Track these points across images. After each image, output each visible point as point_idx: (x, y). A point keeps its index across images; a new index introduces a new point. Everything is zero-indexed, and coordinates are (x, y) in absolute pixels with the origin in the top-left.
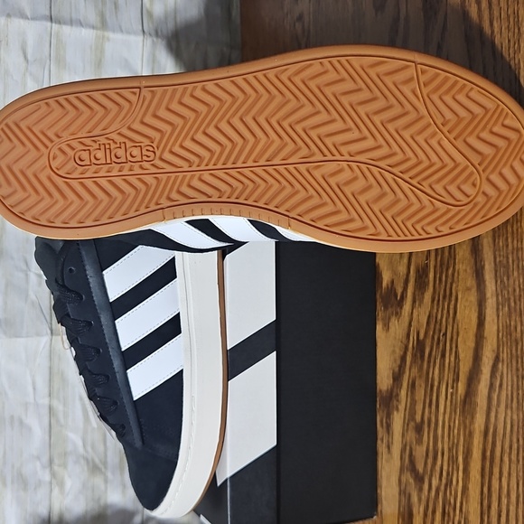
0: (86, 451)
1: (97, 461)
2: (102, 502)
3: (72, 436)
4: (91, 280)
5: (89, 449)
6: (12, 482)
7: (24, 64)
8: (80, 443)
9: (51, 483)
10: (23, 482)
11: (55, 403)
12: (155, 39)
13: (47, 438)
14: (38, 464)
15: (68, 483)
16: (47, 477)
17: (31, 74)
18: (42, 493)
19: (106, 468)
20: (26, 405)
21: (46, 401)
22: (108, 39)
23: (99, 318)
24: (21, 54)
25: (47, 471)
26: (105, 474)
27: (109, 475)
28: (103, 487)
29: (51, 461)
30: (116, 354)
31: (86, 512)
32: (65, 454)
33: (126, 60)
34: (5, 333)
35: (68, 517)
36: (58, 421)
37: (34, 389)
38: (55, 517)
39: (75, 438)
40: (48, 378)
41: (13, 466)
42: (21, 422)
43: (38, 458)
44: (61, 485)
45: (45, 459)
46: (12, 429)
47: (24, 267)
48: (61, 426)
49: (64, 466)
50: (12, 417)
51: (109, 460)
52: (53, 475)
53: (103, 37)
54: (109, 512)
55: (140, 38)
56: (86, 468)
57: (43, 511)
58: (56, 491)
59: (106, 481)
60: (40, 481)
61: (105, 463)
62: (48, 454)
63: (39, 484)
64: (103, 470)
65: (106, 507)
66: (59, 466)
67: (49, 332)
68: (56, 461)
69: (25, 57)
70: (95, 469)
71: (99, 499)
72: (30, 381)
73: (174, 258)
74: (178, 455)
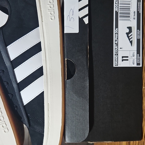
30: (15, 84)
73: (40, 42)
74: (44, 131)
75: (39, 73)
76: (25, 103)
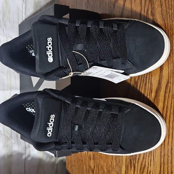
0: (5, 133)
1: (8, 136)
26: (11, 141)
27: (13, 141)
56: (5, 139)
61: (11, 137)
70: (8, 139)
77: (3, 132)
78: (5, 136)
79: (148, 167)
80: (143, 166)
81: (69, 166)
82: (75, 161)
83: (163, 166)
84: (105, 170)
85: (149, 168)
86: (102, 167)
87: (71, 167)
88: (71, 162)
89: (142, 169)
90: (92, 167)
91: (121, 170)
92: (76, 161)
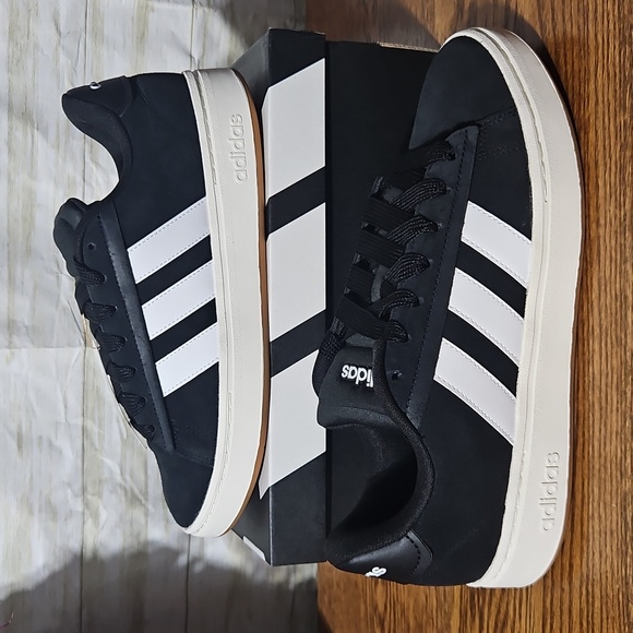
0: (124, 480)
1: (136, 490)
2: (142, 538)
3: (108, 461)
4: (113, 258)
5: (128, 478)
6: (40, 511)
7: (56, 37)
8: (117, 471)
9: (83, 513)
10: (52, 511)
11: (89, 424)
12: (206, 10)
13: (80, 463)
14: (69, 491)
15: (103, 515)
16: (79, 507)
17: (63, 48)
18: (73, 526)
19: (146, 499)
20: (57, 424)
21: (79, 421)
22: (153, 10)
23: (124, 302)
24: (52, 25)
25: (80, 500)
26: (144, 506)
27: (150, 507)
28: (143, 521)
29: (84, 490)
30: (143, 344)
31: (124, 549)
32: (100, 482)
33: (173, 34)
34: (33, 343)
35: (104, 553)
36: (92, 444)
37: (66, 407)
38: (88, 554)
39: (111, 464)
40: (81, 395)
41: (41, 493)
42: (51, 444)
43: (69, 485)
44: (96, 516)
45: (78, 487)
46: (41, 451)
47: (56, 269)
48: (96, 450)
49: (100, 495)
50: (40, 437)
51: (150, 490)
52: (86, 504)
53: (147, 6)
54: (150, 550)
55: (189, 8)
56: (123, 499)
57: (75, 545)
58: (89, 523)
59: (146, 514)
60: (71, 511)
61: (146, 494)
62: (80, 481)
63: (71, 513)
64: (143, 502)
65: (147, 543)
66: (93, 495)
67: (82, 342)
68: (90, 489)
69: (57, 29)
70: (134, 499)
71: (138, 535)
72: (61, 398)
73: (209, 236)
74: (213, 460)
75: (205, 317)
76: (167, 390)
77: (119, 478)
78: (125, 489)
79: (514, 623)
80: (502, 616)
81: (326, 598)
82: (338, 586)
83: (549, 621)
84: (412, 623)
85: (517, 624)
86: (403, 611)
87: (330, 602)
88: (331, 587)
89: (500, 625)
90: (381, 608)
91: (448, 626)
92: (342, 585)
